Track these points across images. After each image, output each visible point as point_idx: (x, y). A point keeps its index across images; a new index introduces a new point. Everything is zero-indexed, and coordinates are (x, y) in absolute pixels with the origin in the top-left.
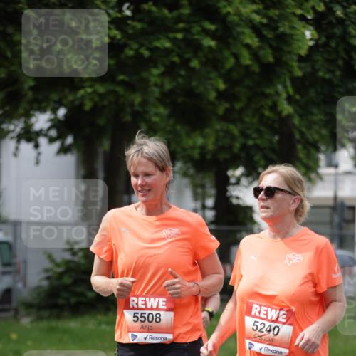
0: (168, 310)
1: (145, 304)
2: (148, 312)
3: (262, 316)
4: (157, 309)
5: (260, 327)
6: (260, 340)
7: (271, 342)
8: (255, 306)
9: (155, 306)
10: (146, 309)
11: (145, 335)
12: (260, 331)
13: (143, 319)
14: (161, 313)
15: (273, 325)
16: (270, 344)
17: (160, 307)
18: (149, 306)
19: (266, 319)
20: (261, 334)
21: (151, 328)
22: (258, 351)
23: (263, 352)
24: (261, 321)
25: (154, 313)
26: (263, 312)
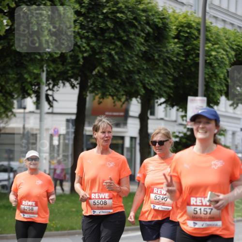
0: (109, 199)
1: (99, 197)
2: (100, 200)
3: (159, 193)
4: (105, 199)
5: (158, 198)
6: (159, 204)
7: (164, 204)
8: (155, 189)
9: (103, 198)
10: (99, 199)
11: (99, 211)
12: (158, 200)
13: (98, 204)
14: (107, 200)
15: (164, 197)
16: (163, 205)
17: (106, 197)
18: (101, 198)
19: (161, 194)
20: (158, 201)
21: (102, 207)
22: (158, 209)
23: (160, 209)
24: (158, 195)
25: (103, 200)
26: (159, 191)
